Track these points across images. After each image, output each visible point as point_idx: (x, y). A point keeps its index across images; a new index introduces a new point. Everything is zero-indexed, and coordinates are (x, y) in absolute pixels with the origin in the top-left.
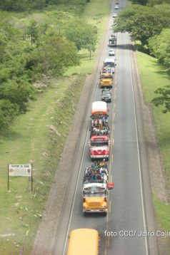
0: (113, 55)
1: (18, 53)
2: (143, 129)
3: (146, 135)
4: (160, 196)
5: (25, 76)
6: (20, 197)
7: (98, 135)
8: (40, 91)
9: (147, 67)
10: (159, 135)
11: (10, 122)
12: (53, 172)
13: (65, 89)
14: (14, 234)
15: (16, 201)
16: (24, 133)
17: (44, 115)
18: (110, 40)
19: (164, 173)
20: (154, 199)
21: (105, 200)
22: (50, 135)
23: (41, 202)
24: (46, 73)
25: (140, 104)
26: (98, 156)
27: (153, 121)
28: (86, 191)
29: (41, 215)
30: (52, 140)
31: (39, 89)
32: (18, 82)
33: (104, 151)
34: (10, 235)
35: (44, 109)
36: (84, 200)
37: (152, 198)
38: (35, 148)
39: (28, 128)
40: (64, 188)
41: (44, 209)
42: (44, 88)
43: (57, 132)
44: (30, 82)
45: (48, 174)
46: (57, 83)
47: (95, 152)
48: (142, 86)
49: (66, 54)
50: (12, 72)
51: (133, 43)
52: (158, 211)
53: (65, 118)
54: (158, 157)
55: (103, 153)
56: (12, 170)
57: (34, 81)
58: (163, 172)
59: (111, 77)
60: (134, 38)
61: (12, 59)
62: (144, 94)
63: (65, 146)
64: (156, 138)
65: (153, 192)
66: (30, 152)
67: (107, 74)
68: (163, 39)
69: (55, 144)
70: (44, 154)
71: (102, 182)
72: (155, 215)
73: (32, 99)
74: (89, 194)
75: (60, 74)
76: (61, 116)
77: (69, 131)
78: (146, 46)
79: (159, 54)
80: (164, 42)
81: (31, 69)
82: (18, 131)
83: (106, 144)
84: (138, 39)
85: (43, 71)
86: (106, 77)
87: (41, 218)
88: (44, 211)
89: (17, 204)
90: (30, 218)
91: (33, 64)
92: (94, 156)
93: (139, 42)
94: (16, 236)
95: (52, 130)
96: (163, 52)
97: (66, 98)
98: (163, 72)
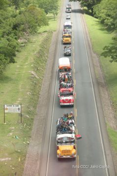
0: (69, 19)
1: (7, 18)
2: (95, 72)
3: (97, 77)
4: (111, 125)
5: (12, 35)
6: (13, 128)
7: (65, 87)
8: (23, 45)
9: (92, 25)
10: (106, 77)
11: (4, 69)
12: (35, 107)
13: (40, 43)
14: (10, 159)
15: (10, 131)
16: (13, 77)
17: (27, 63)
18: (67, 8)
19: (113, 106)
20: (108, 127)
21: (74, 148)
22: (32, 78)
23: (28, 131)
24: (26, 31)
25: (91, 53)
26: (65, 104)
27: (101, 66)
28: (59, 141)
29: (28, 142)
30: (33, 82)
31: (22, 44)
32: (8, 40)
33: (70, 100)
34: (7, 159)
35: (26, 59)
36: (58, 148)
37: (106, 127)
38: (22, 89)
39: (16, 73)
40: (44, 119)
41: (30, 137)
42: (25, 43)
43: (36, 76)
44: (16, 38)
45: (32, 109)
46: (34, 38)
47: (63, 100)
48: (91, 39)
49: (39, 18)
50: (4, 32)
51: (82, 9)
52: (111, 137)
53: (41, 64)
54: (106, 93)
55: (69, 101)
56: (7, 109)
57: (19, 38)
58: (111, 105)
59: (70, 37)
60: (82, 5)
61: (3, 23)
62: (93, 45)
63: (42, 86)
64: (104, 79)
65: (107, 122)
66: (18, 92)
67: (67, 35)
68: (102, 7)
69: (35, 85)
70: (28, 93)
71: (71, 133)
72: (110, 141)
73: (18, 51)
74: (61, 143)
75: (35, 32)
76: (38, 63)
77: (44, 74)
78: (90, 11)
79: (100, 17)
80: (104, 9)
81: (16, 29)
82: (9, 76)
83: (71, 94)
84: (85, 6)
85: (24, 30)
86: (67, 37)
87: (28, 144)
88: (30, 138)
89: (11, 134)
90: (21, 145)
91: (17, 26)
92: (63, 104)
93: (86, 8)
94: (11, 160)
95: (33, 75)
96: (103, 16)
97: (40, 50)
98: (104, 29)
